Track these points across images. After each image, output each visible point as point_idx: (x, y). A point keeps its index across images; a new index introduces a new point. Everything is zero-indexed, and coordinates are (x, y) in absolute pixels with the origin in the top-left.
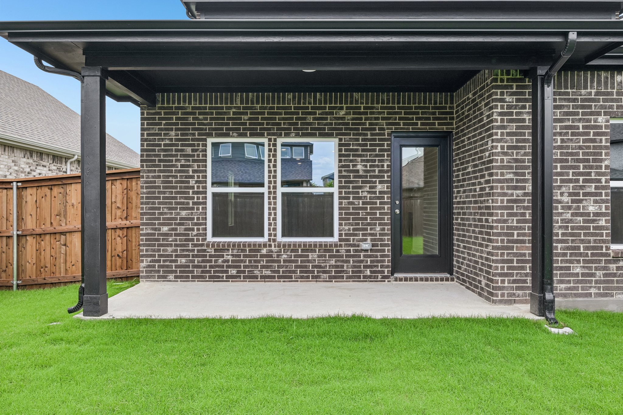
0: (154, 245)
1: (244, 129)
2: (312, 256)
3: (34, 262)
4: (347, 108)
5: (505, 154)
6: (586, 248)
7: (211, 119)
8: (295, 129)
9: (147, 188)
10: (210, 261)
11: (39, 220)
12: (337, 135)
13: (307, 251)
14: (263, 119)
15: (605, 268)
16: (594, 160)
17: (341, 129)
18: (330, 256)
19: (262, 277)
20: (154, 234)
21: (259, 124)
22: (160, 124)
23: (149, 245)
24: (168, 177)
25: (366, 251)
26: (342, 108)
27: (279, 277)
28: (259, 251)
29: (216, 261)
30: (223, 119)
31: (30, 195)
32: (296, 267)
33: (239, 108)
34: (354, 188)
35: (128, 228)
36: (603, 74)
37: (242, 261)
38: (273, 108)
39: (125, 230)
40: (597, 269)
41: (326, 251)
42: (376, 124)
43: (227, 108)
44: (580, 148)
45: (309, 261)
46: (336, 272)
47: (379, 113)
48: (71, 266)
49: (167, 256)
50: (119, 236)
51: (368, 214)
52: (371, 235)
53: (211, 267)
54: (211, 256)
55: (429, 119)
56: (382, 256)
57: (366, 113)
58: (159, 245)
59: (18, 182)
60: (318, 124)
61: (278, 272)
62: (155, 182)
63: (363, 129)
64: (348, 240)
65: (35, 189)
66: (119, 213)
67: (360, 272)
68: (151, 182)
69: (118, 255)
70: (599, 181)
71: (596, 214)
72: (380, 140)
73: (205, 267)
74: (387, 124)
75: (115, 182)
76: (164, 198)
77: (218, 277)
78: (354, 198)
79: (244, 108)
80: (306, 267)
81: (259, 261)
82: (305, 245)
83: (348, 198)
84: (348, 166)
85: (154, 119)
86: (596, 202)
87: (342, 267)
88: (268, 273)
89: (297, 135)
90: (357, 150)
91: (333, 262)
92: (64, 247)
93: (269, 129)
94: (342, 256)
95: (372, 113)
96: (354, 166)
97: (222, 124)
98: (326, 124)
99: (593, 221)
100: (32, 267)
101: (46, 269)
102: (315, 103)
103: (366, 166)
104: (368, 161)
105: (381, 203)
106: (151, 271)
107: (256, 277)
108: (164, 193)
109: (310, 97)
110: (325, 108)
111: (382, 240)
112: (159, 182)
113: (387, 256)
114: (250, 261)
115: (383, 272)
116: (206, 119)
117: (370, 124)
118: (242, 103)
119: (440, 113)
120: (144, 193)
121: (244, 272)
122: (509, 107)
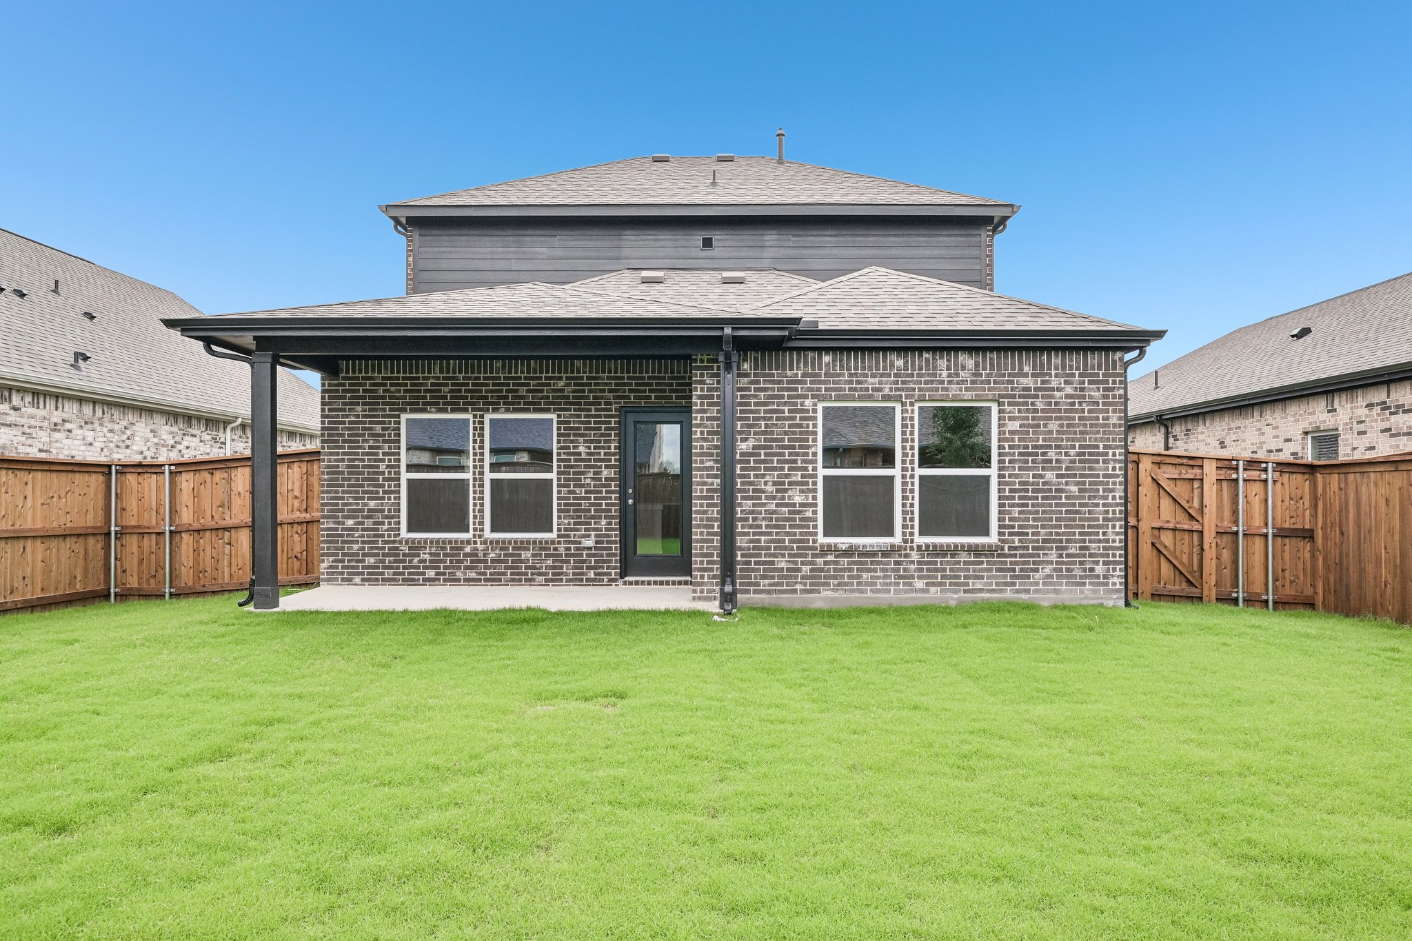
0: (337, 542)
1: (444, 404)
2: (525, 555)
3: (191, 564)
4: (567, 378)
5: (705, 440)
6: (791, 541)
7: (405, 391)
8: (505, 403)
9: (328, 473)
10: (404, 561)
11: (198, 511)
12: (555, 410)
13: (519, 549)
14: (466, 391)
15: (812, 563)
16: (801, 447)
17: (560, 403)
18: (546, 556)
19: (465, 580)
20: (337, 529)
21: (462, 397)
22: (344, 397)
23: (330, 542)
24: (354, 460)
25: (589, 549)
26: (560, 378)
27: (486, 580)
28: (461, 549)
29: (411, 561)
30: (419, 391)
31: (186, 482)
32: (506, 568)
33: (438, 378)
34: (575, 473)
35: (308, 522)
36: (810, 354)
37: (441, 561)
38: (479, 378)
39: (305, 525)
40: (802, 563)
41: (541, 549)
42: (602, 398)
43: (424, 378)
44: (786, 433)
45: (521, 561)
46: (553, 574)
47: (606, 384)
48: (236, 571)
49: (353, 555)
50: (297, 533)
51: (592, 505)
52: (595, 530)
53: (404, 568)
54: (404, 555)
55: (665, 391)
56: (608, 555)
57: (590, 385)
58: (343, 542)
59: (170, 465)
60: (533, 397)
61: (485, 574)
62: (338, 467)
63: (586, 404)
64: (568, 536)
65: (192, 474)
66: (296, 504)
67: (582, 574)
68: (333, 467)
69: (296, 557)
70: (806, 469)
71: (802, 505)
72: (606, 416)
73: (398, 568)
74: (615, 397)
75: (291, 465)
76: (349, 486)
77: (414, 580)
78: (575, 486)
79: (444, 378)
80: (518, 568)
81: (462, 561)
82: (516, 542)
83: (568, 486)
84: (568, 448)
85: (337, 391)
86: (802, 491)
87: (561, 568)
88: (473, 575)
89: (507, 410)
90: (579, 429)
91: (550, 563)
92: (228, 547)
93: (474, 404)
94: (561, 555)
95: (596, 384)
96: (575, 447)
97: (418, 397)
98: (542, 398)
99: (799, 512)
100: (188, 573)
101: (206, 574)
102: (529, 372)
103: (589, 448)
104: (591, 441)
105: (607, 492)
106: (333, 573)
107: (459, 580)
108: (349, 479)
109: (523, 365)
110: (540, 378)
111: (608, 536)
112: (342, 467)
113: (614, 555)
114: (451, 561)
115: (610, 574)
116: (399, 391)
117: (594, 397)
118: (441, 372)
119: (678, 385)
120: (325, 480)
121: (444, 574)
122: (709, 390)
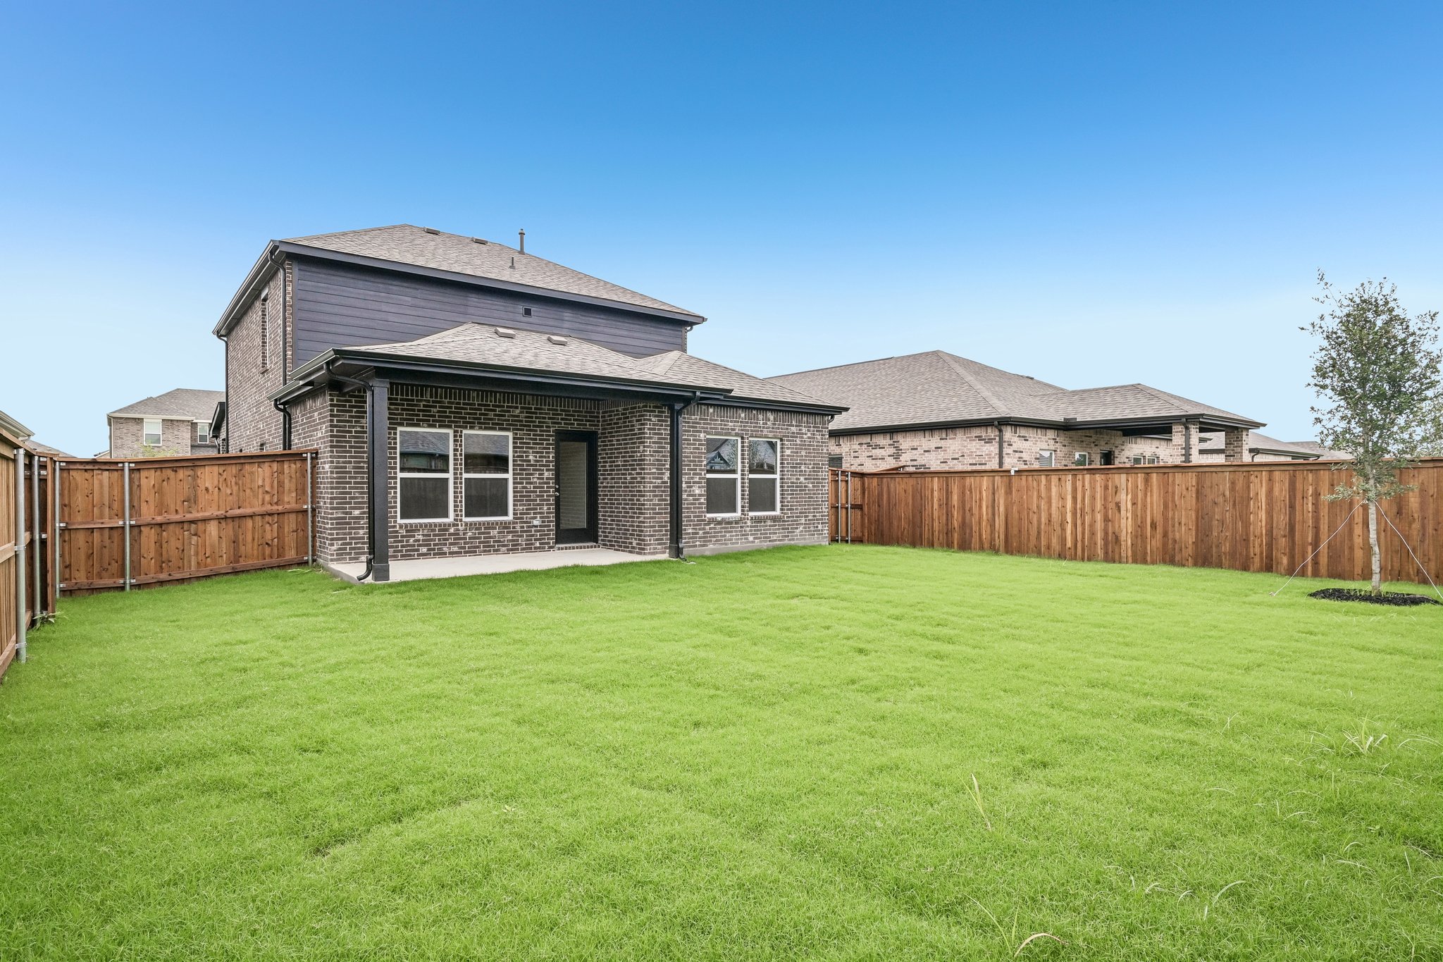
0: (345, 528)
1: (433, 421)
2: (494, 533)
3: (152, 555)
4: (522, 408)
5: (652, 456)
6: (694, 517)
7: (402, 410)
8: (479, 423)
9: (337, 473)
10: (402, 541)
11: (161, 508)
12: (513, 430)
13: (489, 528)
14: (450, 412)
15: (704, 529)
16: (699, 461)
17: (517, 425)
18: (508, 532)
19: (450, 553)
20: (345, 518)
21: (447, 417)
22: (351, 411)
23: (340, 529)
24: (360, 462)
25: (536, 526)
26: (517, 408)
27: (466, 552)
28: (447, 530)
29: (407, 541)
30: (414, 410)
31: (149, 479)
32: (480, 542)
33: (429, 401)
34: (526, 474)
35: (278, 514)
37: (432, 540)
38: (459, 403)
39: (276, 516)
40: (700, 529)
41: (504, 528)
42: (543, 422)
43: (417, 401)
44: (691, 453)
45: (490, 537)
46: (513, 545)
47: (546, 414)
48: (204, 558)
49: (360, 538)
50: (268, 523)
51: (538, 496)
52: (540, 513)
53: (402, 546)
54: (402, 537)
55: (582, 420)
56: (548, 530)
57: (536, 413)
58: (350, 528)
59: (130, 463)
60: (498, 420)
61: (465, 548)
62: (345, 468)
63: (534, 426)
64: (522, 518)
65: (153, 471)
66: (267, 498)
67: (532, 544)
68: (342, 467)
69: (267, 544)
70: (701, 474)
71: (700, 495)
72: (547, 435)
73: (397, 547)
74: (552, 423)
75: (262, 465)
76: (355, 483)
77: (410, 555)
78: (527, 483)
79: (433, 402)
80: (488, 542)
81: (447, 539)
82: (488, 524)
83: (522, 483)
84: (522, 456)
85: (345, 406)
86: (699, 487)
87: (518, 540)
88: (455, 549)
89: (480, 428)
90: (529, 443)
91: (510, 537)
92: (195, 538)
93: (456, 422)
94: (517, 532)
95: (540, 413)
96: (527, 456)
97: (413, 415)
98: (505, 420)
99: (698, 499)
100: (149, 563)
101: (170, 564)
102: (495, 402)
103: (536, 457)
104: (537, 453)
105: (547, 487)
106: (342, 554)
107: (445, 554)
108: (356, 478)
109: (491, 396)
110: (503, 406)
111: (549, 517)
112: (349, 467)
113: (552, 530)
114: (439, 540)
115: (549, 543)
116: (398, 409)
117: (539, 422)
118: (431, 397)
119: (590, 417)
120: (334, 478)
121: (434, 549)
